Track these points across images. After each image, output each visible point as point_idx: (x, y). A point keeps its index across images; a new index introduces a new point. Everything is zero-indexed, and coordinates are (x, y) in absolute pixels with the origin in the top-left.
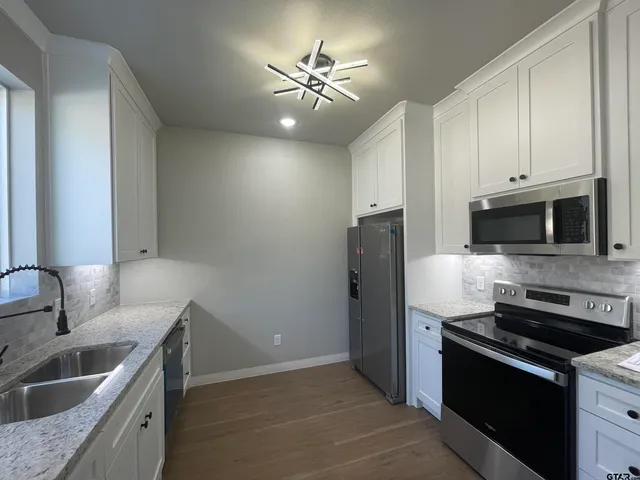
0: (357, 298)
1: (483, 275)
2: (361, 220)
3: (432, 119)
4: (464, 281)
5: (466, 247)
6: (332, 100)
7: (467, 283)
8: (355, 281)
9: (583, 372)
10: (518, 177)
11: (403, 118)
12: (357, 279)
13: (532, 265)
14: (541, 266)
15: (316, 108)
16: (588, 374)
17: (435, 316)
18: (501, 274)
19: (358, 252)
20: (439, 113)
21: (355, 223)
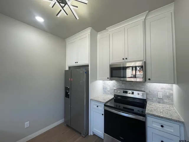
0: (69, 98)
1: (109, 86)
2: (70, 67)
3: (97, 37)
4: (103, 88)
5: (108, 78)
6: (67, 15)
7: (104, 89)
8: (67, 91)
9: (148, 116)
10: (125, 58)
11: (89, 33)
12: (69, 90)
13: (123, 83)
14: (125, 84)
15: (58, 16)
16: (149, 116)
17: (101, 102)
18: (114, 86)
19: (70, 80)
20: (99, 36)
21: (67, 69)
